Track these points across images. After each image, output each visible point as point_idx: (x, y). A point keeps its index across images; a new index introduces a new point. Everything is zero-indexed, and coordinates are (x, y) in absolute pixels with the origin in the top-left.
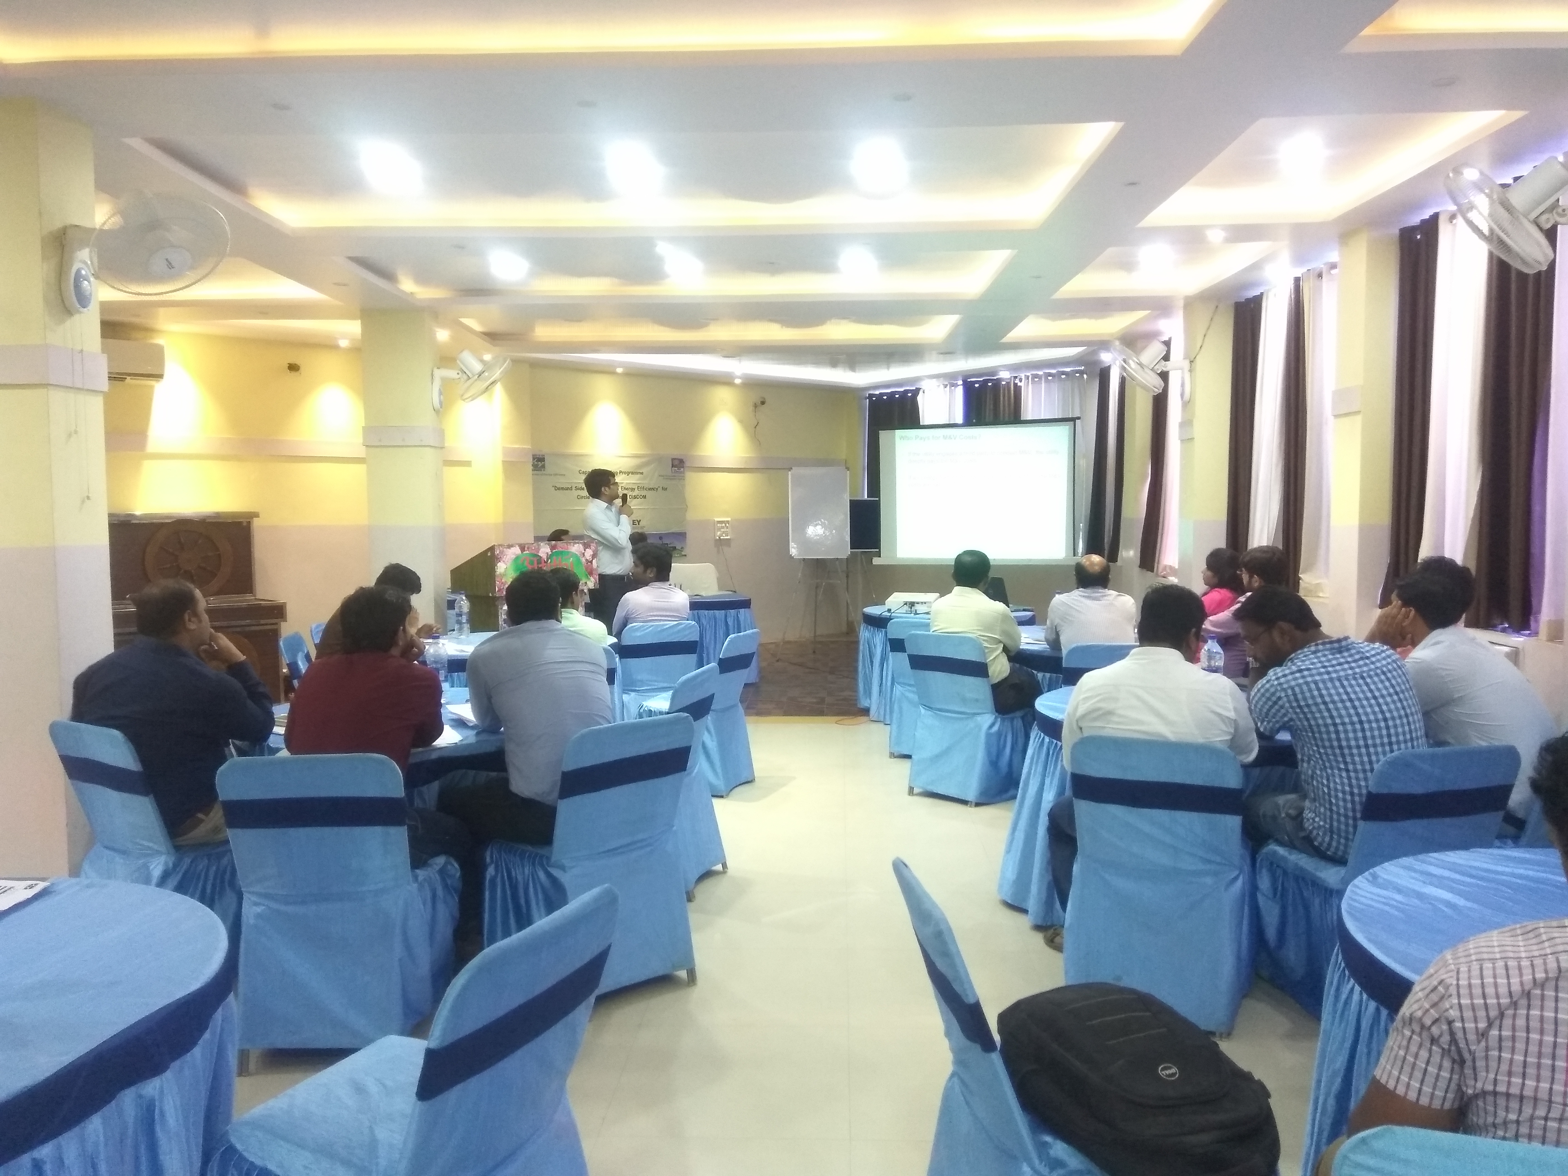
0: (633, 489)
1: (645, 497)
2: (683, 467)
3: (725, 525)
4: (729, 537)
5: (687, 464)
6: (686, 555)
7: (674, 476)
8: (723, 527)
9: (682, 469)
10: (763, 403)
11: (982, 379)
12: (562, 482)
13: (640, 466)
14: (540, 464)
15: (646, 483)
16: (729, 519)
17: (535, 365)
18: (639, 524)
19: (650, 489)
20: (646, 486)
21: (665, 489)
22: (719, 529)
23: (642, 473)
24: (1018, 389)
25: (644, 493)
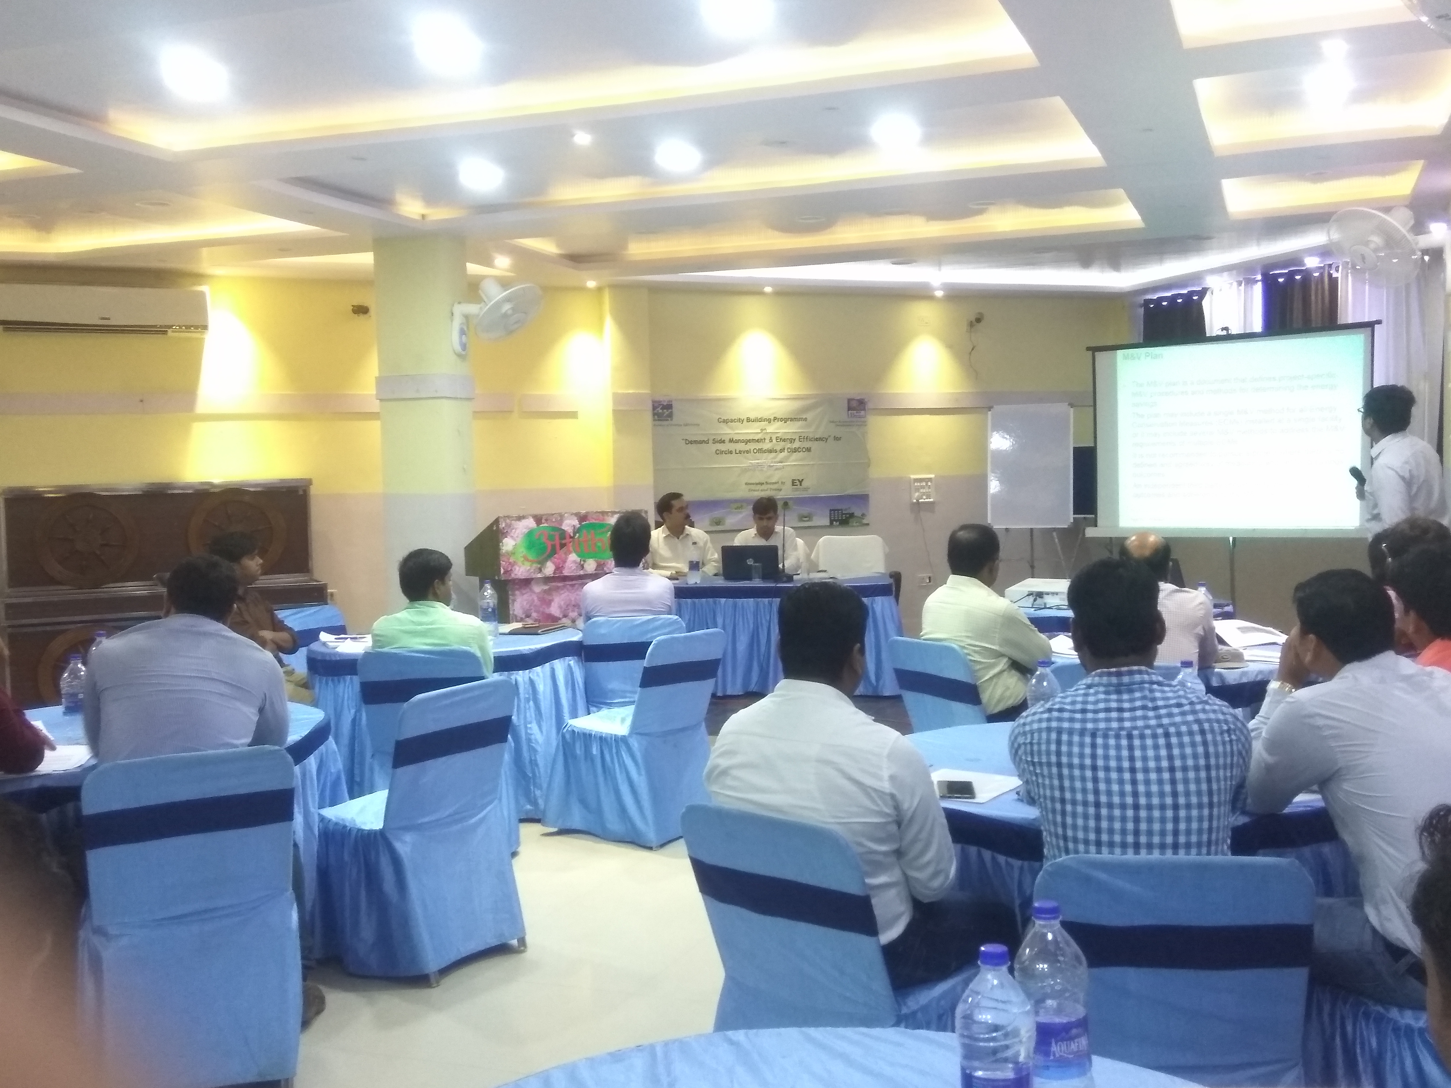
0: (792, 441)
1: (809, 450)
2: (864, 409)
3: (927, 485)
4: (932, 500)
5: (870, 405)
6: (868, 524)
7: (852, 422)
8: (923, 487)
9: (863, 413)
10: (978, 320)
11: (1286, 271)
12: (693, 433)
13: (806, 409)
14: (666, 412)
15: (810, 431)
16: (932, 476)
17: (655, 289)
18: (801, 485)
19: (817, 439)
20: (811, 436)
21: (837, 439)
22: (917, 489)
23: (806, 419)
24: (1333, 283)
25: (807, 444)
